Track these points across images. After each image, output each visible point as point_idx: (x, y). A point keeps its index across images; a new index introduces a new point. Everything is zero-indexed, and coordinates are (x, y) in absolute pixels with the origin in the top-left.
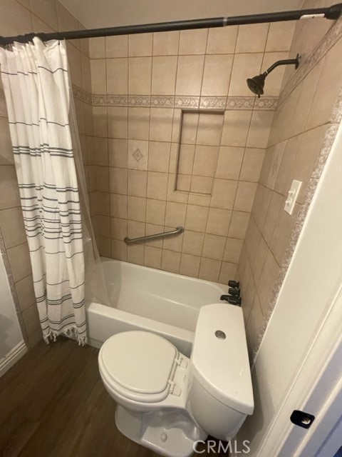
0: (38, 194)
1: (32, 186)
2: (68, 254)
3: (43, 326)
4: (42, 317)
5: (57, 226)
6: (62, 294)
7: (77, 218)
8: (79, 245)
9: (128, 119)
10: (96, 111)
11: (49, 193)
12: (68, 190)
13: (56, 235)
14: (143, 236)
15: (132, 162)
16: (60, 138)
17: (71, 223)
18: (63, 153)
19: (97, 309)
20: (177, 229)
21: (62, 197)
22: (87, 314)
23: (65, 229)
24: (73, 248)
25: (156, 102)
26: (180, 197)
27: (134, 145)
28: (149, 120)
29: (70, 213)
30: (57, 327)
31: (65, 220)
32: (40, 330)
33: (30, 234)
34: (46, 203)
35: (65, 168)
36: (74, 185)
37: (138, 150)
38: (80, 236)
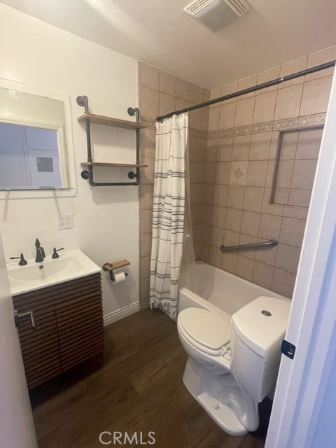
0: (163, 201)
1: (160, 197)
2: (173, 242)
3: (151, 293)
4: (151, 287)
5: (169, 221)
6: (165, 271)
7: (182, 217)
8: (180, 237)
9: (232, 146)
10: (210, 143)
11: (168, 200)
12: (179, 198)
13: (168, 228)
14: (238, 245)
15: (233, 179)
16: (178, 166)
17: (178, 221)
18: (179, 175)
19: (186, 293)
20: (271, 241)
21: (174, 202)
22: (178, 293)
23: (173, 224)
24: (176, 238)
25: (257, 129)
26: (276, 209)
27: (236, 165)
28: (250, 144)
29: (178, 214)
30: (159, 296)
31: (174, 218)
32: (149, 297)
33: (154, 226)
34: (166, 206)
35: (179, 184)
36: (183, 195)
37: (238, 169)
38: (182, 230)
